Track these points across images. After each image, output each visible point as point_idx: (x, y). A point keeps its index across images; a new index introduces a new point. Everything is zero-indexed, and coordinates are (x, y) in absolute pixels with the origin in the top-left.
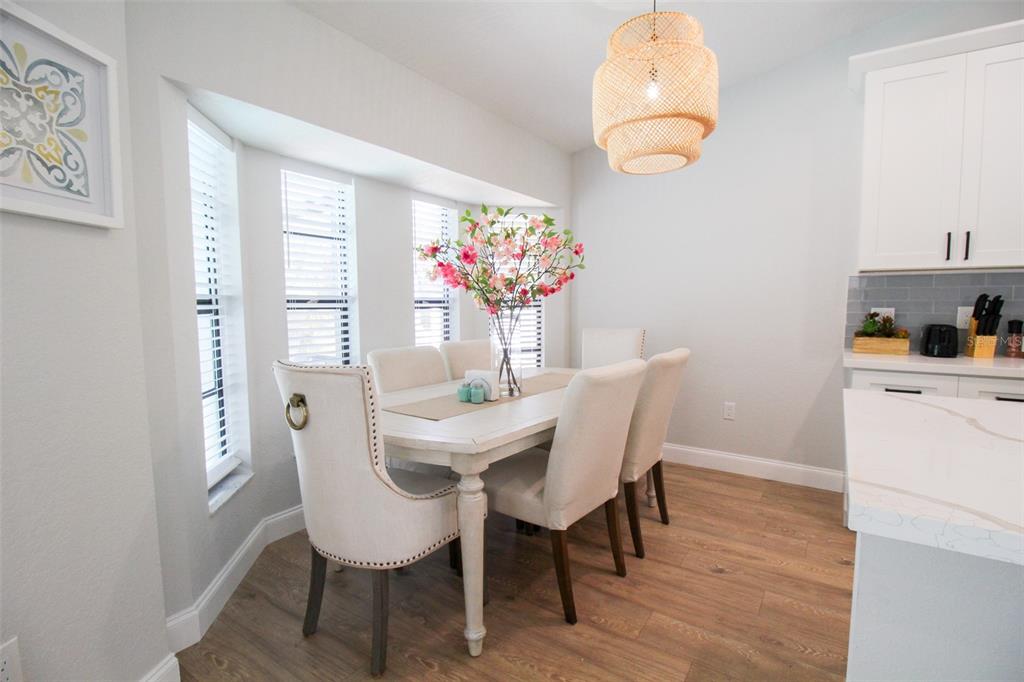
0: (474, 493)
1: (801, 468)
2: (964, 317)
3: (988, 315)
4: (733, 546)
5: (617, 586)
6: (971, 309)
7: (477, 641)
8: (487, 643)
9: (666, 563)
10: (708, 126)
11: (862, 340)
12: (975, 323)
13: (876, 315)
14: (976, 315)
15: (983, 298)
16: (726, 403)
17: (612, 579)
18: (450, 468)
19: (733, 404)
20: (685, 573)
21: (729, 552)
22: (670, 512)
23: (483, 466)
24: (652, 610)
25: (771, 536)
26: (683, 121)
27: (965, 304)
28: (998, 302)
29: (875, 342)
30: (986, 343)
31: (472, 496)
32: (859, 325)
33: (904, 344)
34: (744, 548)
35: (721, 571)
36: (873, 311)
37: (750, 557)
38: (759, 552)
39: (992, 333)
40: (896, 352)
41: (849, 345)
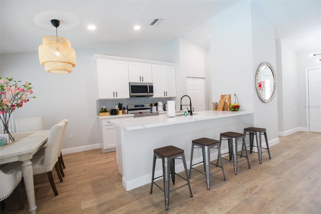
0: (30, 165)
1: (90, 145)
2: (117, 107)
3: (120, 106)
4: (84, 165)
5: (62, 184)
6: (118, 106)
7: (34, 210)
8: (37, 210)
9: (71, 175)
10: (74, 65)
11: (101, 113)
12: (119, 108)
13: (103, 108)
14: (119, 107)
15: (119, 104)
16: (70, 134)
17: (60, 183)
18: (19, 161)
19: (72, 134)
20: (78, 174)
21: (85, 166)
22: (65, 166)
23: (31, 157)
24: (76, 183)
25: (92, 160)
26: (69, 64)
27: (116, 105)
28: (121, 104)
29: (103, 113)
30: (121, 112)
31: (30, 166)
32: (100, 110)
33: (108, 113)
34: (88, 164)
35: (85, 170)
36: (102, 107)
37: (90, 165)
38: (91, 163)
39: (121, 110)
40: (107, 115)
41: (98, 115)
